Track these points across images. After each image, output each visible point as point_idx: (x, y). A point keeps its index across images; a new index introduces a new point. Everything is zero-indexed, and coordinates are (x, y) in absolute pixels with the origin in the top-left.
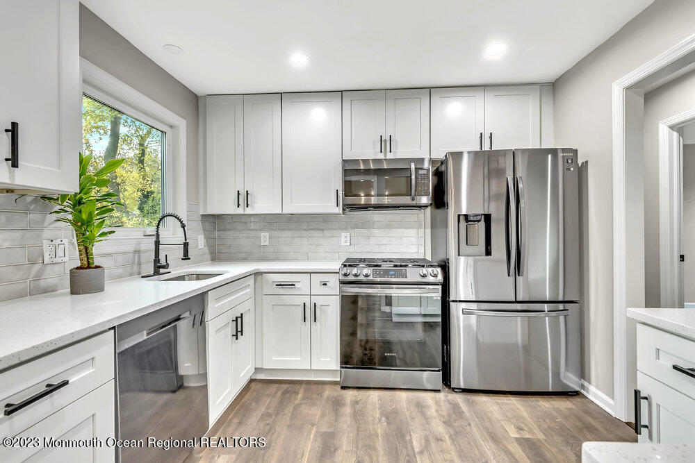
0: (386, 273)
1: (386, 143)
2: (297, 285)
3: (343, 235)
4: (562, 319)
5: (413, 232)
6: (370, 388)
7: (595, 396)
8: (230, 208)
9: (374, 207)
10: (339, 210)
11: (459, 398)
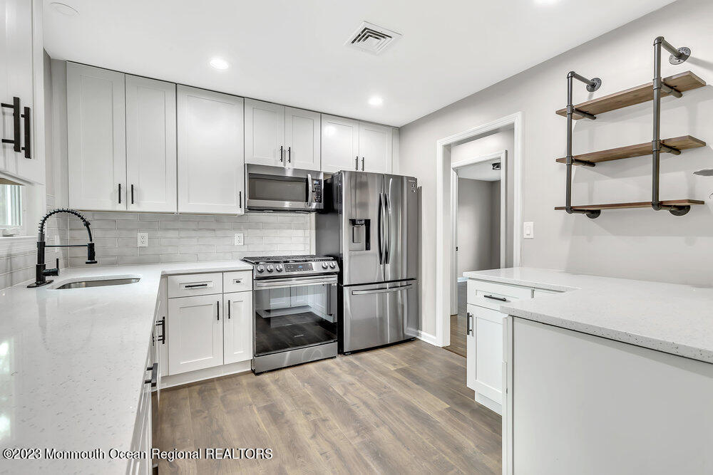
0: (296, 268)
1: (285, 153)
2: (209, 285)
3: (237, 235)
4: (405, 291)
5: (300, 232)
6: (281, 369)
7: (425, 337)
8: (107, 202)
9: (274, 210)
10: (241, 212)
11: (351, 358)
